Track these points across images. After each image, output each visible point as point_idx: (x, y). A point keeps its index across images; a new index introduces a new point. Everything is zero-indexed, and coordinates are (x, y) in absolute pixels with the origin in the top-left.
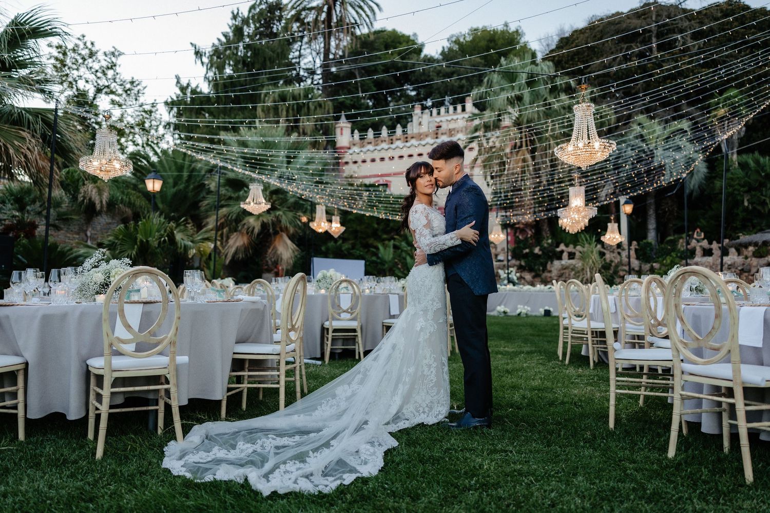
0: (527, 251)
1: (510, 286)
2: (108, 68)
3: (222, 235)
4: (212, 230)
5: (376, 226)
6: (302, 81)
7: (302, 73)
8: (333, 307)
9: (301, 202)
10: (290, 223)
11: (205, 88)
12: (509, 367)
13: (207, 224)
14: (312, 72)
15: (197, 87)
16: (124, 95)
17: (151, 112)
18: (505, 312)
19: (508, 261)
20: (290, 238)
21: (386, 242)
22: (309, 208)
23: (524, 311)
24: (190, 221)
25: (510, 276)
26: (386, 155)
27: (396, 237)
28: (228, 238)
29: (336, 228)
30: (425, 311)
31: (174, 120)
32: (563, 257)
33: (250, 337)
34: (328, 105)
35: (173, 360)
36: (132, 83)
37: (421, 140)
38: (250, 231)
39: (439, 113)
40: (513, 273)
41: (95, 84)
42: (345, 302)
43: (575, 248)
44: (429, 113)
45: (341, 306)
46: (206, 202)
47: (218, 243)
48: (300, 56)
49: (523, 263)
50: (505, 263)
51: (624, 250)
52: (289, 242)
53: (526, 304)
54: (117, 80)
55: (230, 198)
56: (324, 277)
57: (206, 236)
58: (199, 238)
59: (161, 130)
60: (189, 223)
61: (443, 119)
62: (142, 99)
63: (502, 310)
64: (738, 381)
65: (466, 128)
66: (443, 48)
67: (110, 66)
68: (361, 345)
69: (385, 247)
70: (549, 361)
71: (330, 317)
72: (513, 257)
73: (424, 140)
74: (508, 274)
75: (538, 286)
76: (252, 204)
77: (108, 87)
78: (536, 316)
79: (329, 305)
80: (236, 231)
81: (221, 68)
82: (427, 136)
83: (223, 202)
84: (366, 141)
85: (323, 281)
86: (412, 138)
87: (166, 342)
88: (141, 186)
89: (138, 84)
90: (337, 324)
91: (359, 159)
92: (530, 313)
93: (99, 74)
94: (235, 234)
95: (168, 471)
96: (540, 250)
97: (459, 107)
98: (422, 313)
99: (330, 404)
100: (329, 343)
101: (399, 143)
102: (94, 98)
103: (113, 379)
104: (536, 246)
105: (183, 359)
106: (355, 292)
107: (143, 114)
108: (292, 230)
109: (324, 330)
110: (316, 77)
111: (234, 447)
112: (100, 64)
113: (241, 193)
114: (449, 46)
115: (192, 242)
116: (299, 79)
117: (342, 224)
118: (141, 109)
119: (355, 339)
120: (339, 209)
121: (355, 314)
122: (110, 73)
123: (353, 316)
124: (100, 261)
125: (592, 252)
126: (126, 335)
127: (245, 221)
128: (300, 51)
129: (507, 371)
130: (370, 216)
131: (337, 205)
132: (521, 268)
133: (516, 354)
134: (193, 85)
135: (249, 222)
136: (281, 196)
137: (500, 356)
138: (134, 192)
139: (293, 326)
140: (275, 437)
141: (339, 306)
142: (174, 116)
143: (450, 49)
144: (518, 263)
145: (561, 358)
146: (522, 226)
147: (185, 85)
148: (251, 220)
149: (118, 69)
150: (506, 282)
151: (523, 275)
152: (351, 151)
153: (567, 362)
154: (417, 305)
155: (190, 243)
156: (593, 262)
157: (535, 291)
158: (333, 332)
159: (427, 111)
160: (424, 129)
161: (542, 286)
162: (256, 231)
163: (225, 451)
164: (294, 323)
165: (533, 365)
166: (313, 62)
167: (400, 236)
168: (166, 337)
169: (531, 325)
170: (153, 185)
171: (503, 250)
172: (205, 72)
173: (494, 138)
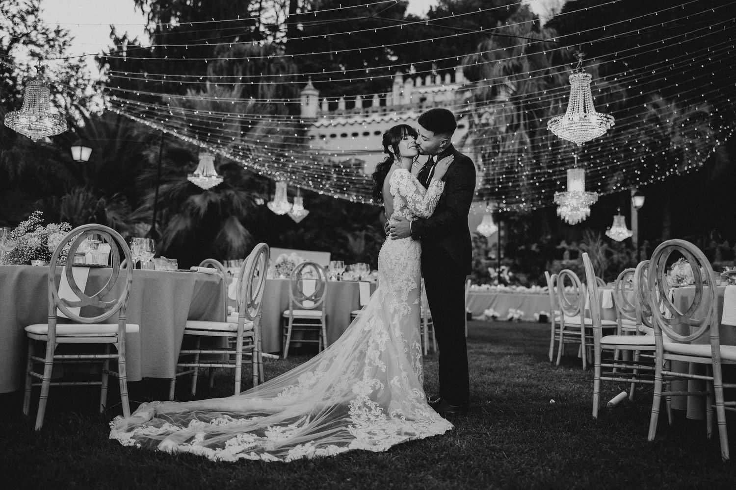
0: (523, 247)
1: (501, 287)
2: (28, 13)
3: (161, 216)
4: (149, 209)
5: (345, 212)
6: (263, 38)
7: (262, 29)
8: (294, 294)
9: (257, 180)
10: (243, 205)
11: (145, 42)
12: (493, 366)
13: (143, 202)
14: (274, 28)
15: (135, 40)
16: (47, 47)
17: (78, 67)
18: (494, 317)
19: (500, 259)
20: (243, 224)
21: (357, 233)
22: (266, 187)
23: (516, 316)
24: (124, 197)
25: (502, 275)
26: (360, 130)
27: (369, 226)
28: (168, 220)
29: (298, 211)
30: (399, 291)
31: (105, 78)
32: (564, 257)
33: (203, 314)
34: (293, 68)
35: (122, 327)
36: (58, 32)
37: (401, 113)
38: (194, 212)
39: (424, 83)
40: (505, 272)
41: (12, 31)
42: (309, 288)
43: (578, 245)
44: (412, 83)
45: (304, 292)
46: (143, 177)
47: (157, 225)
48: (261, 9)
49: (517, 262)
50: (497, 261)
51: (633, 249)
52: (241, 227)
53: (519, 307)
54: (39, 28)
55: (172, 173)
56: (285, 262)
57: (142, 216)
58: (134, 217)
59: (89, 91)
60: (123, 200)
61: (429, 90)
62: (67, 52)
63: (491, 314)
64: (717, 357)
65: (455, 102)
66: (431, 7)
67: (30, 10)
68: (325, 338)
69: (356, 238)
70: (538, 362)
71: (291, 304)
72: (505, 255)
73: (405, 113)
74: (500, 273)
75: (534, 287)
76: (201, 176)
77: (27, 35)
78: (530, 322)
79: (291, 291)
80: (177, 212)
81: (165, 19)
82: (409, 109)
83: (163, 177)
84: (336, 112)
85: (283, 266)
86: (392, 110)
87: (116, 307)
88: (64, 155)
89: (65, 35)
90: (298, 314)
91: (328, 132)
92: (522, 319)
93: (17, 20)
94: (176, 215)
95: (116, 442)
96: (537, 247)
97: (448, 77)
98: (395, 293)
99: (291, 392)
100: (289, 335)
101: (376, 117)
102: (10, 48)
103: (56, 345)
104: (533, 243)
105: (133, 328)
106: (320, 277)
107: (69, 70)
108: (245, 212)
109: (283, 321)
110: (279, 35)
111: (186, 425)
112: (18, 7)
113: (186, 167)
114: (438, 5)
115: (126, 222)
116: (259, 36)
117: (305, 207)
118: (66, 64)
119: (318, 332)
120: (301, 189)
121: (320, 302)
122: (30, 19)
123: (318, 304)
124: (36, 224)
125: (597, 251)
126: (73, 298)
127: (189, 201)
128: (260, 3)
129: (490, 370)
130: (339, 199)
131: (300, 184)
132: (513, 268)
133: (501, 355)
134: (131, 38)
135: (193, 202)
136: (233, 173)
137: (483, 356)
138: (55, 162)
139: (253, 302)
140: (230, 418)
141: (301, 292)
142: (105, 74)
143: (439, 9)
144: (511, 261)
145: (551, 359)
146: (517, 218)
147: (121, 37)
148: (197, 199)
149: (40, 15)
150: (496, 282)
151: (517, 276)
152: (317, 124)
153: (558, 362)
154: (390, 284)
155: (123, 224)
156: (598, 263)
157: (530, 293)
158: (293, 322)
159: (410, 80)
160: (406, 101)
161: (538, 288)
162: (202, 211)
163: (177, 428)
164: (253, 299)
165: (519, 365)
166: (276, 18)
167: (374, 225)
168: (117, 302)
169: (524, 331)
170: (81, 154)
171: (494, 245)
172: (146, 23)
173: (489, 115)
